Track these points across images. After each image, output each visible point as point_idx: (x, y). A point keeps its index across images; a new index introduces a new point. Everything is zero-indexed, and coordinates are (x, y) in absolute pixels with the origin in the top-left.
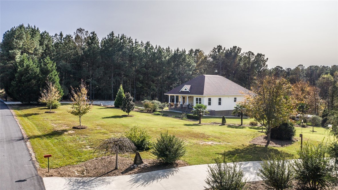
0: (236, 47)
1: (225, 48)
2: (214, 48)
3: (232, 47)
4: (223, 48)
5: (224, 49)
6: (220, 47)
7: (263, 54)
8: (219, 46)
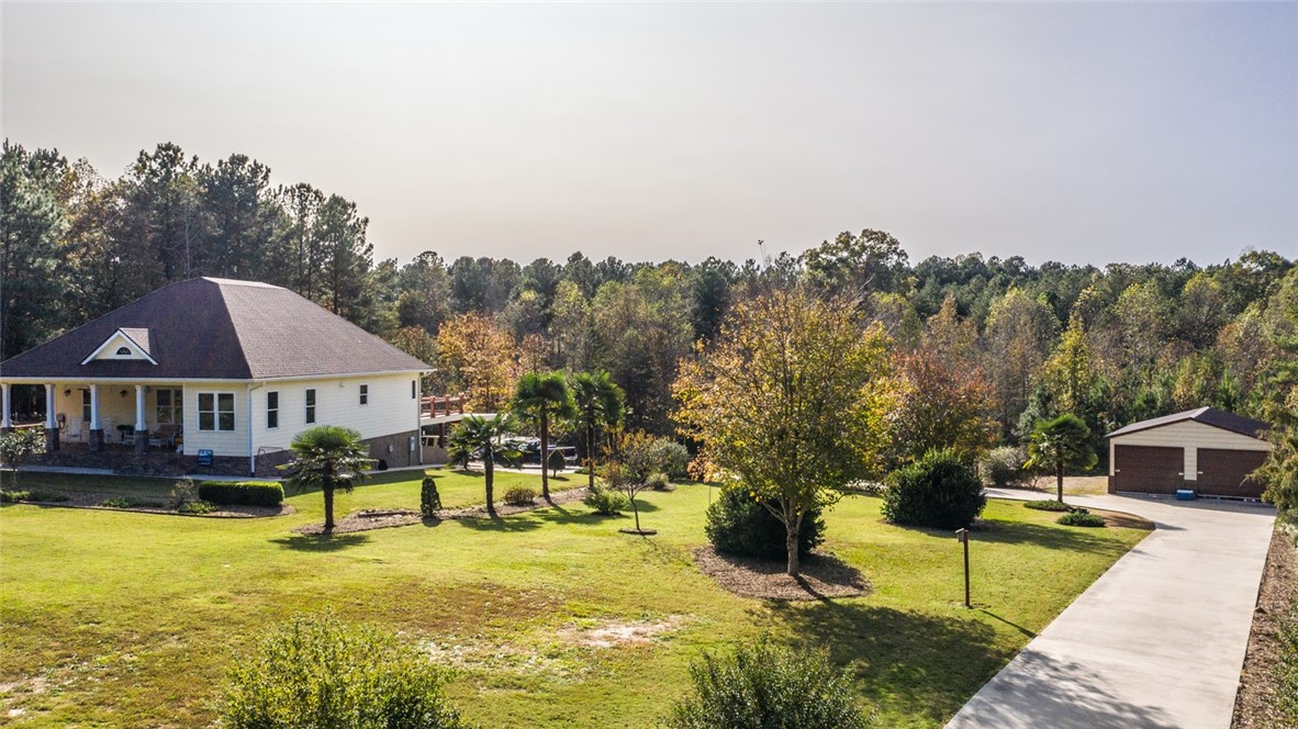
0: (243, 160)
1: (195, 159)
2: (141, 153)
3: (226, 160)
4: (188, 160)
5: (193, 164)
6: (169, 154)
7: (349, 200)
8: (168, 147)
